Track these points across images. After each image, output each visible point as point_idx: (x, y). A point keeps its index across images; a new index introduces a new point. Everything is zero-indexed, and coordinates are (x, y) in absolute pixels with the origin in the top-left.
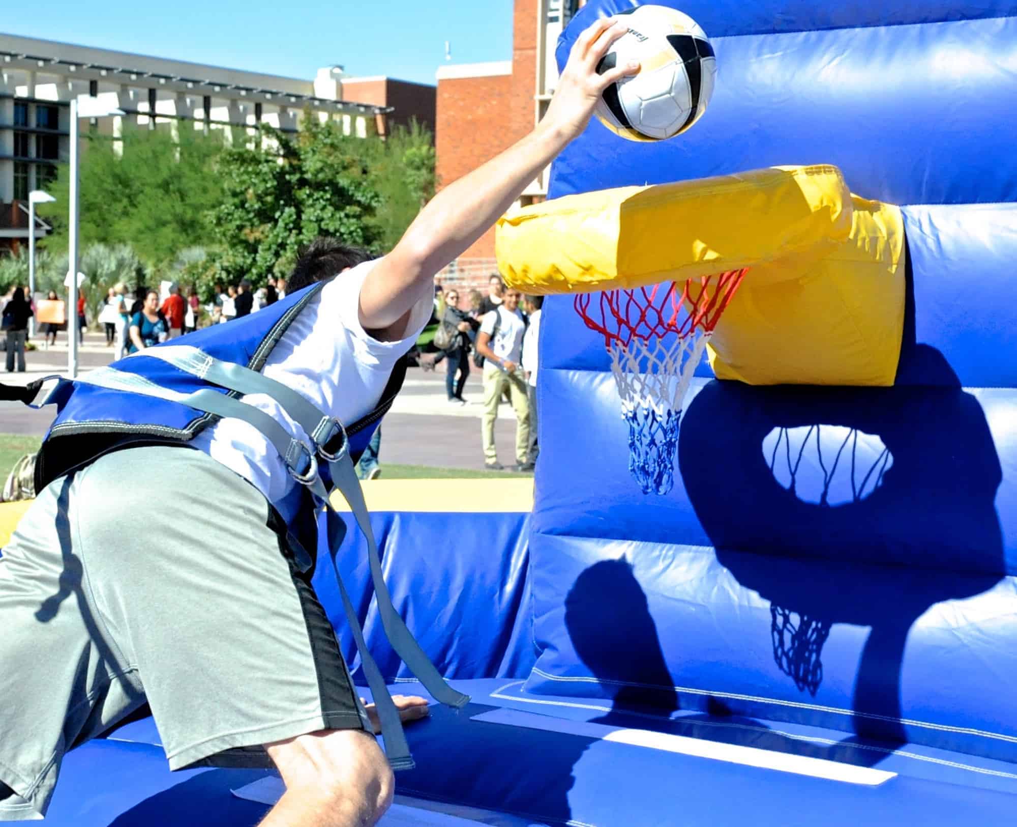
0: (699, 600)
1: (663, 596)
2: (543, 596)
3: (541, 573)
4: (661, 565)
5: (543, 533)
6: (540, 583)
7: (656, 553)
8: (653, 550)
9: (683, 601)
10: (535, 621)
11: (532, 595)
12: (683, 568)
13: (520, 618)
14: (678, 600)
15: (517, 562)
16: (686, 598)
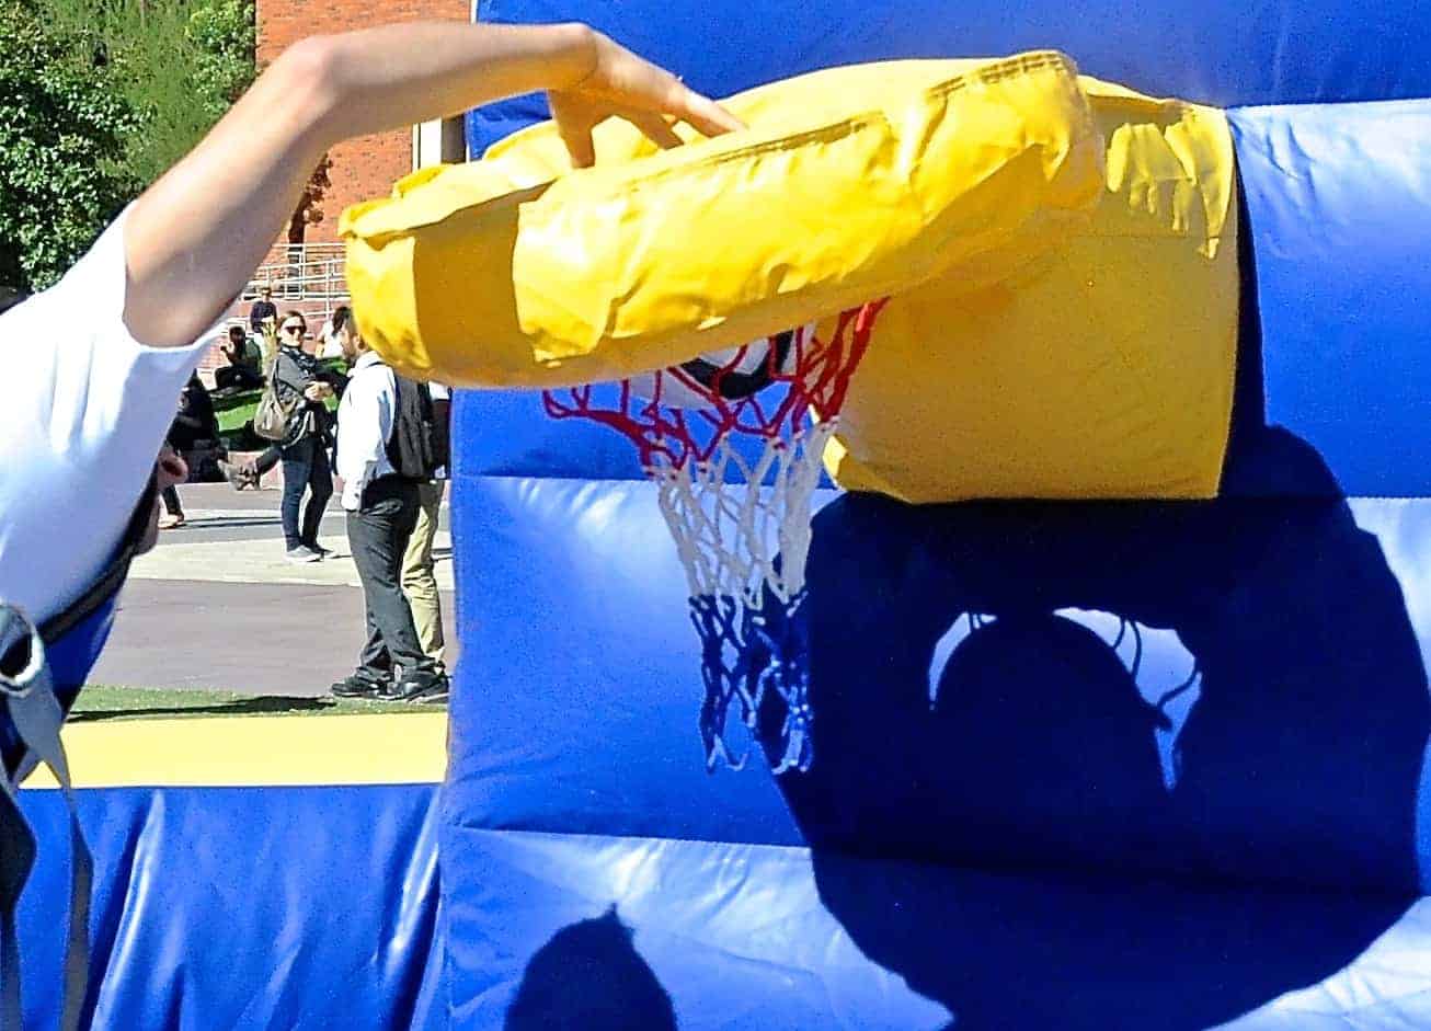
0: (803, 962)
1: (724, 953)
2: (469, 959)
3: (462, 911)
4: (720, 891)
5: (465, 826)
6: (463, 931)
7: (710, 864)
8: (704, 855)
9: (768, 965)
10: (455, 1012)
11: (446, 957)
12: (766, 895)
13: (424, 1002)
14: (753, 961)
15: (414, 890)
16: (773, 957)
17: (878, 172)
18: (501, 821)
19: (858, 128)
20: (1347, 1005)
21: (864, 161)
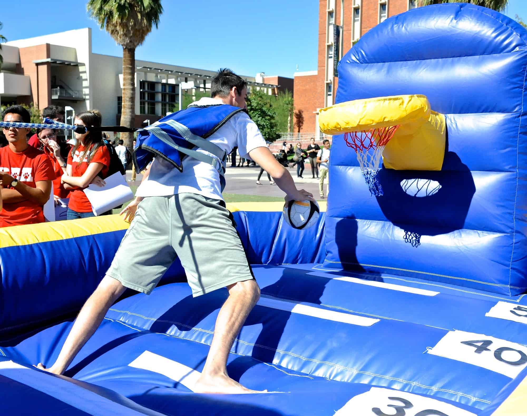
0: (379, 238)
1: (367, 237)
2: (329, 236)
3: (328, 229)
4: (366, 227)
5: (328, 216)
6: (328, 232)
7: (365, 223)
8: (364, 222)
9: (373, 238)
10: (326, 244)
11: (325, 237)
12: (374, 227)
13: (321, 244)
14: (371, 238)
15: (320, 227)
16: (374, 237)
17: (401, 106)
18: (333, 216)
19: (399, 99)
20: (459, 246)
21: (399, 104)
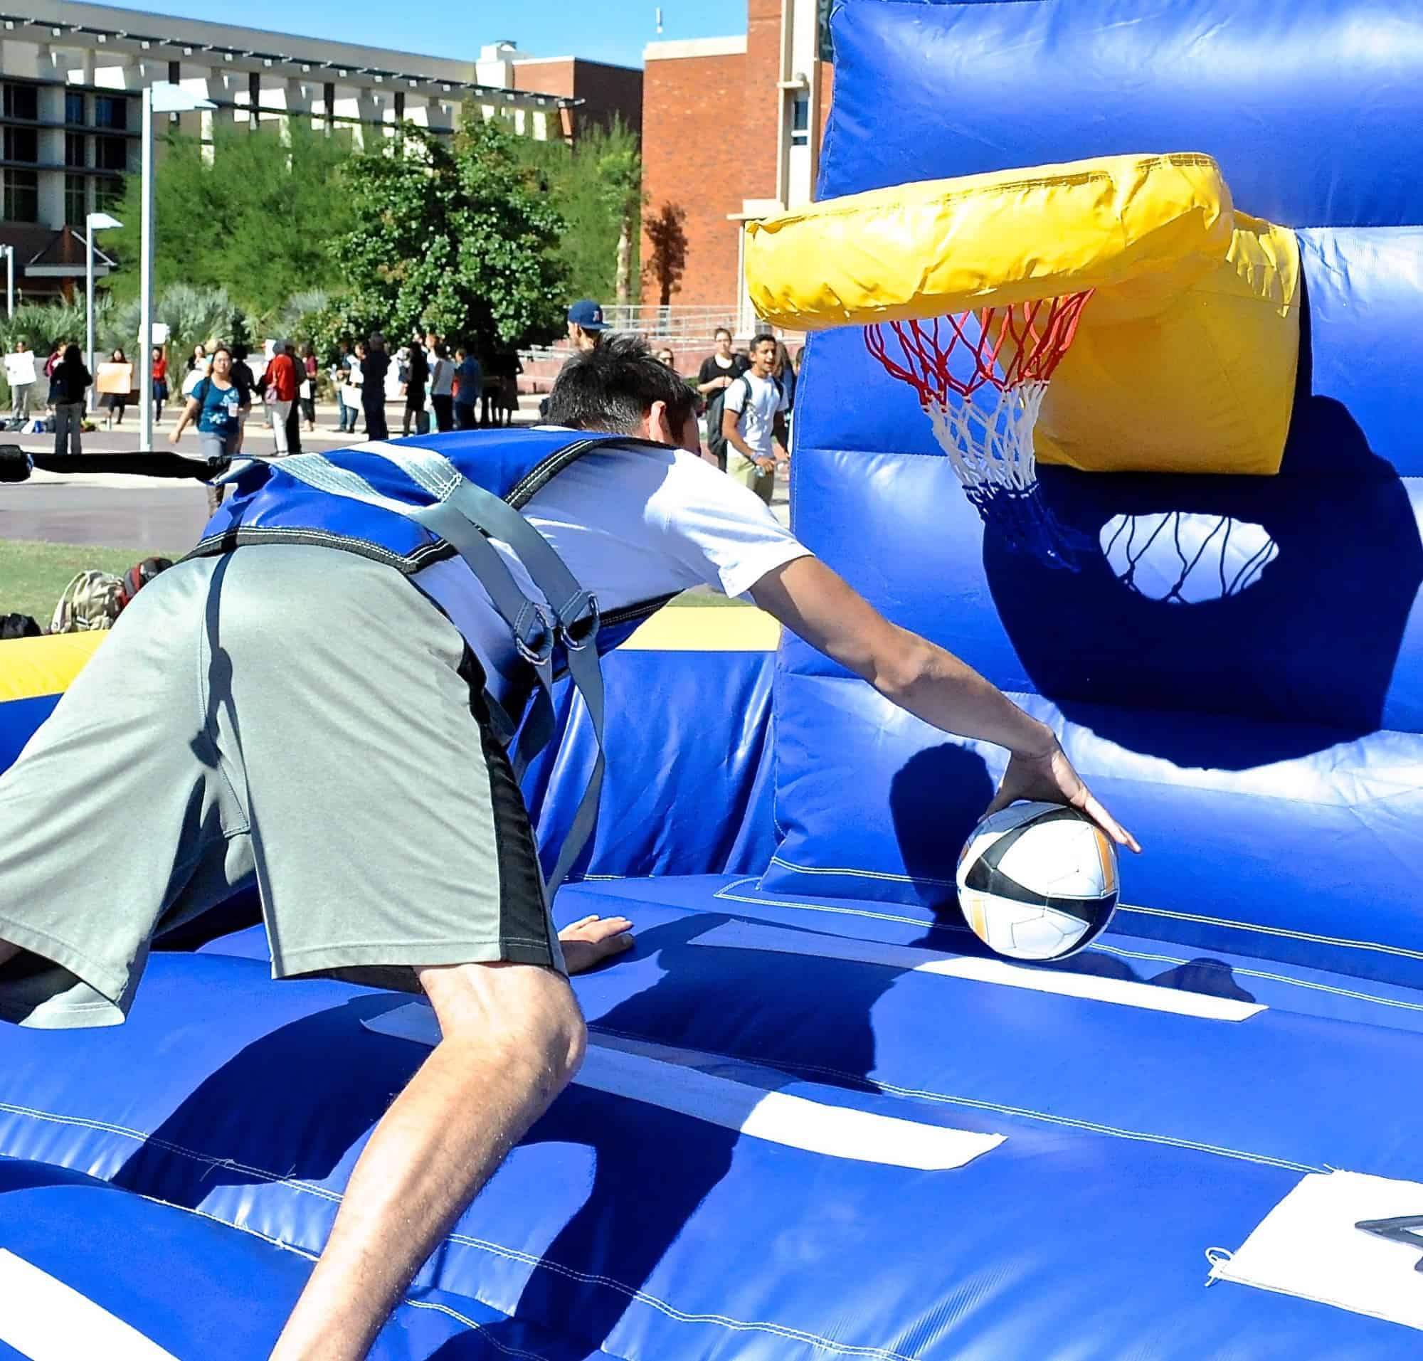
2: (787, 759)
3: (785, 728)
5: (792, 672)
6: (784, 740)
10: (778, 792)
11: (775, 757)
13: (756, 790)
15: (752, 718)
17: (1102, 208)
18: (813, 670)
19: (1093, 178)
20: (1353, 802)
21: (1094, 201)
